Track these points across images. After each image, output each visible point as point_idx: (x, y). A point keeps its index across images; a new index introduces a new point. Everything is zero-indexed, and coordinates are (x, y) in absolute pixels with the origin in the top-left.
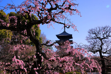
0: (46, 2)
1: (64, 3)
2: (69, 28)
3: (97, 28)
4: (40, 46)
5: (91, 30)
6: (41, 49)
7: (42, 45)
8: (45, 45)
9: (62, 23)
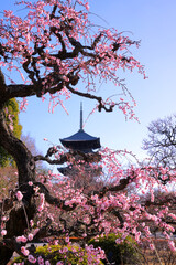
0: (45, 31)
1: (97, 40)
2: (111, 110)
3: (171, 119)
4: (31, 164)
5: (156, 124)
6: (33, 171)
7: (36, 159)
8: (45, 159)
9: (94, 97)
